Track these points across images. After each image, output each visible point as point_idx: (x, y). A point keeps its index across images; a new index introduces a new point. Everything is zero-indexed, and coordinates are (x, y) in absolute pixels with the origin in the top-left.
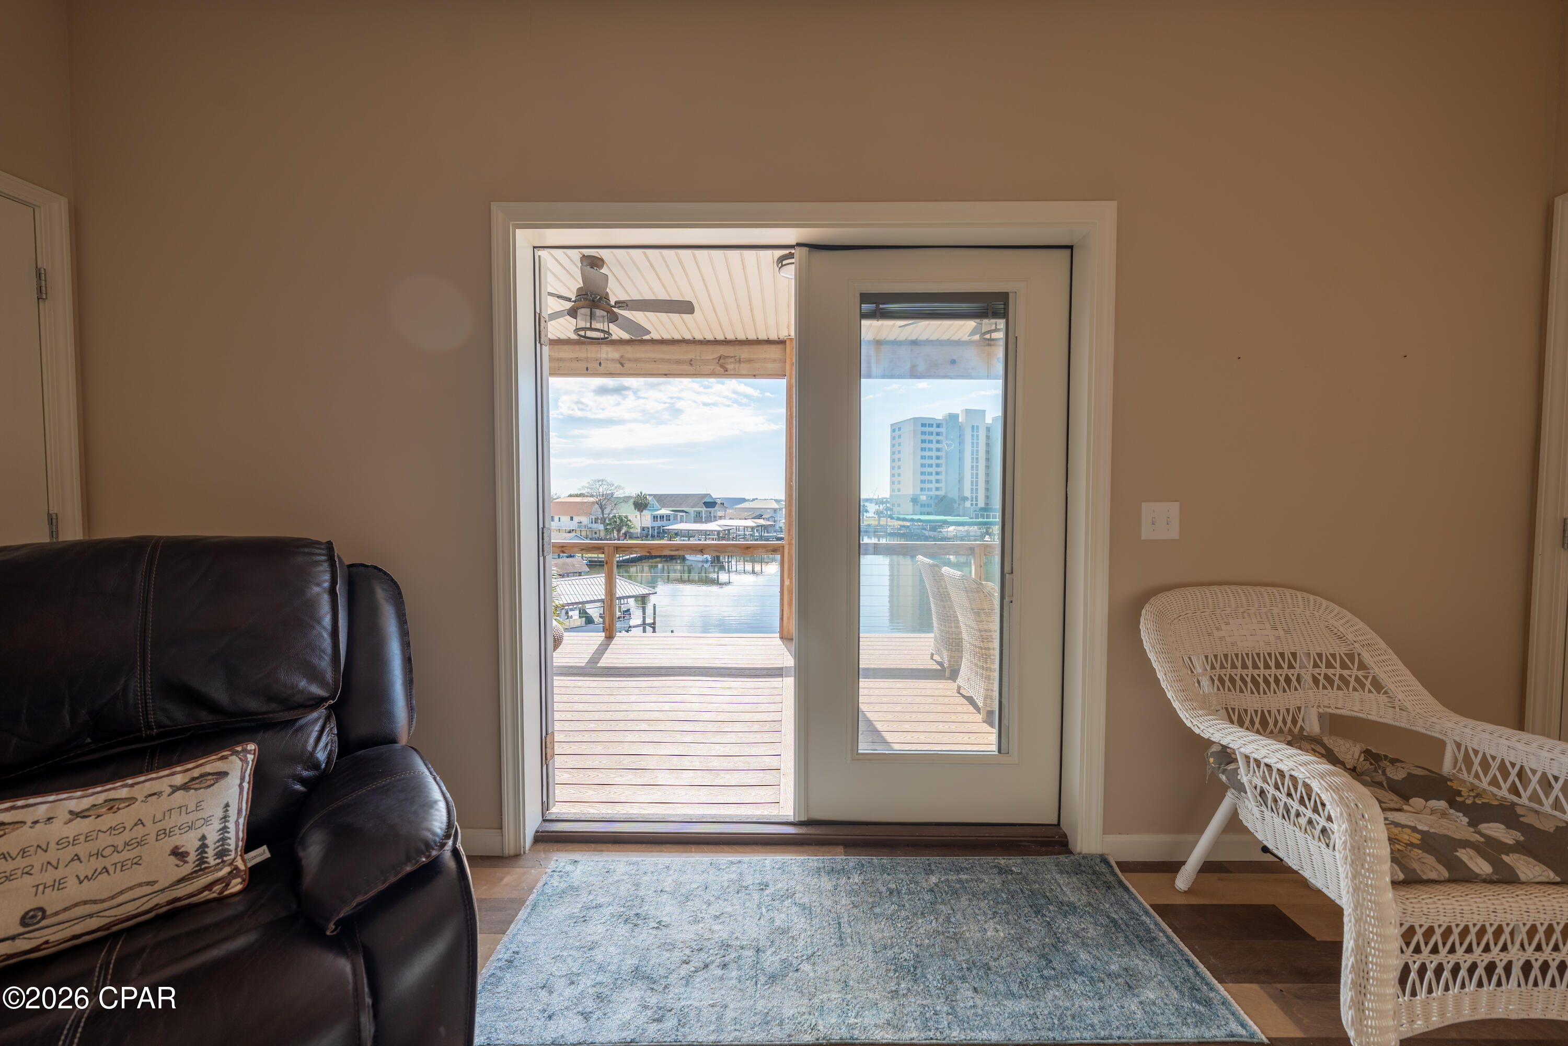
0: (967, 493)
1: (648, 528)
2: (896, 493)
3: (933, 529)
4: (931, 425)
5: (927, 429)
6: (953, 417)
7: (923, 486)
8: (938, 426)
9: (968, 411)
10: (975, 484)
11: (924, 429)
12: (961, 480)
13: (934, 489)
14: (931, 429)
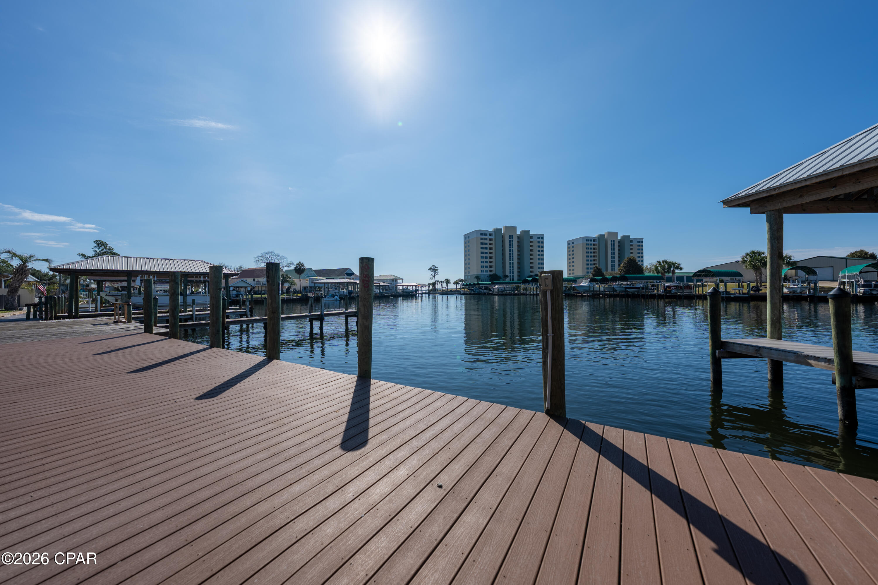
0: (507, 273)
1: (308, 287)
2: (468, 274)
3: (486, 288)
4: (486, 235)
5: (484, 237)
6: (498, 231)
7: (483, 269)
8: (490, 235)
9: (507, 227)
10: (511, 268)
11: (482, 237)
12: (504, 267)
13: (489, 271)
14: (486, 237)
